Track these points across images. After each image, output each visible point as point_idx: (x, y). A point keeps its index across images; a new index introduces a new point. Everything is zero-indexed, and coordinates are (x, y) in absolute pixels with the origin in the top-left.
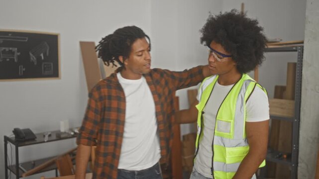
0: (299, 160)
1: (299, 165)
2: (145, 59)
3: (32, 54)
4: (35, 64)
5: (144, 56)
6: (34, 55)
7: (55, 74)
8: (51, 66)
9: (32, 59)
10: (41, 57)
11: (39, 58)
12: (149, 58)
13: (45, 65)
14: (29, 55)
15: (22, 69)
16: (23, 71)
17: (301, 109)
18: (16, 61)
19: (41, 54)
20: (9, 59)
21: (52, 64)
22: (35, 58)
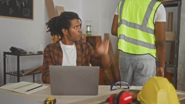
0: (178, 63)
1: (178, 65)
2: (78, 32)
3: (18, 1)
4: (19, 8)
5: (78, 30)
6: (18, 2)
7: (31, 17)
8: (28, 12)
9: (17, 4)
10: (23, 4)
11: (21, 5)
12: (81, 31)
13: (25, 10)
14: (16, 2)
15: (11, 11)
16: (12, 12)
17: (180, 35)
18: (8, 4)
19: (22, 2)
20: (4, 2)
21: (29, 10)
22: (19, 5)
